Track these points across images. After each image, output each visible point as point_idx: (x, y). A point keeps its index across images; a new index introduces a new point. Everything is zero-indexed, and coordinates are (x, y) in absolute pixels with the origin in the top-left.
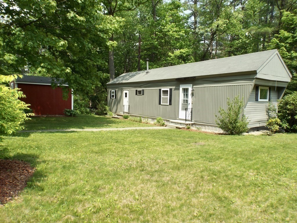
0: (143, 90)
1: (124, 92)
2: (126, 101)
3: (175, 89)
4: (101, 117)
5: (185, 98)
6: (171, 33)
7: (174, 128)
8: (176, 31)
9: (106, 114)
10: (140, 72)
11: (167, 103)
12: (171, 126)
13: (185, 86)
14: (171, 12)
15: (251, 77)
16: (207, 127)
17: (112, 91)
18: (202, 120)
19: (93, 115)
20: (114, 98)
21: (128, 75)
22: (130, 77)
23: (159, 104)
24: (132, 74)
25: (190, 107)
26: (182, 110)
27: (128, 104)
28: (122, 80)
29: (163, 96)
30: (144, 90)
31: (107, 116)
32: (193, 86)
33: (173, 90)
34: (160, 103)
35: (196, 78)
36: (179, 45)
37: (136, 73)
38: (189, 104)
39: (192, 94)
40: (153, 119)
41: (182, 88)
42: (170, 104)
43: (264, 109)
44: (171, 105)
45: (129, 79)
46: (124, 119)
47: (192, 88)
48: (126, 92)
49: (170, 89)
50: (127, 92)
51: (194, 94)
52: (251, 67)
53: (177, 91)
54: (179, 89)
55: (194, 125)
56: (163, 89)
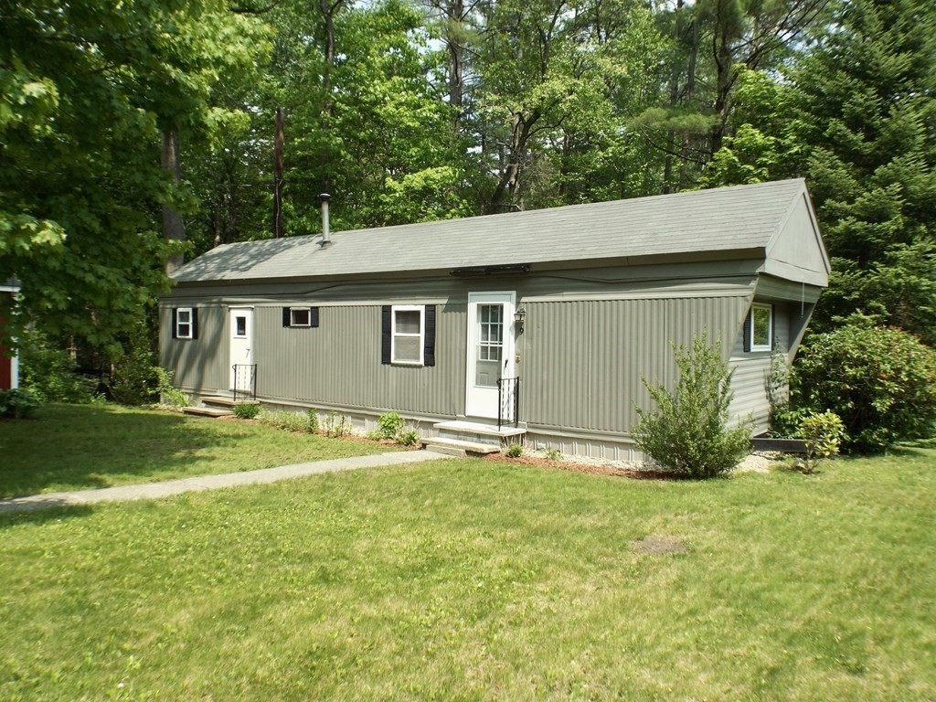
0: (315, 310)
1: (234, 314)
2: (240, 350)
3: (448, 308)
4: (136, 410)
5: (489, 341)
6: (390, 108)
7: (459, 453)
8: (408, 104)
9: (156, 398)
10: (290, 243)
11: (418, 358)
12: (447, 445)
13: (490, 298)
14: (388, 38)
15: (744, 269)
16: (576, 446)
17: (180, 310)
18: (556, 419)
19: (98, 403)
20: (191, 336)
21: (244, 252)
22: (253, 257)
23: (383, 363)
24: (256, 248)
25: (509, 373)
26: (477, 384)
27: (249, 361)
28: (220, 269)
29: (397, 331)
30: (317, 308)
31: (163, 408)
32: (519, 297)
33: (439, 311)
34: (386, 358)
35: (533, 269)
36: (418, 151)
37: (277, 246)
38: (506, 362)
39: (519, 328)
40: (359, 417)
41: (478, 305)
42: (430, 361)
43: (759, 378)
44: (433, 365)
45: (249, 268)
46: (241, 420)
47: (518, 303)
48: (241, 313)
49: (427, 306)
50: (248, 315)
51: (524, 326)
52: (739, 237)
53: (455, 316)
54: (464, 308)
55: (525, 441)
56: (398, 306)
